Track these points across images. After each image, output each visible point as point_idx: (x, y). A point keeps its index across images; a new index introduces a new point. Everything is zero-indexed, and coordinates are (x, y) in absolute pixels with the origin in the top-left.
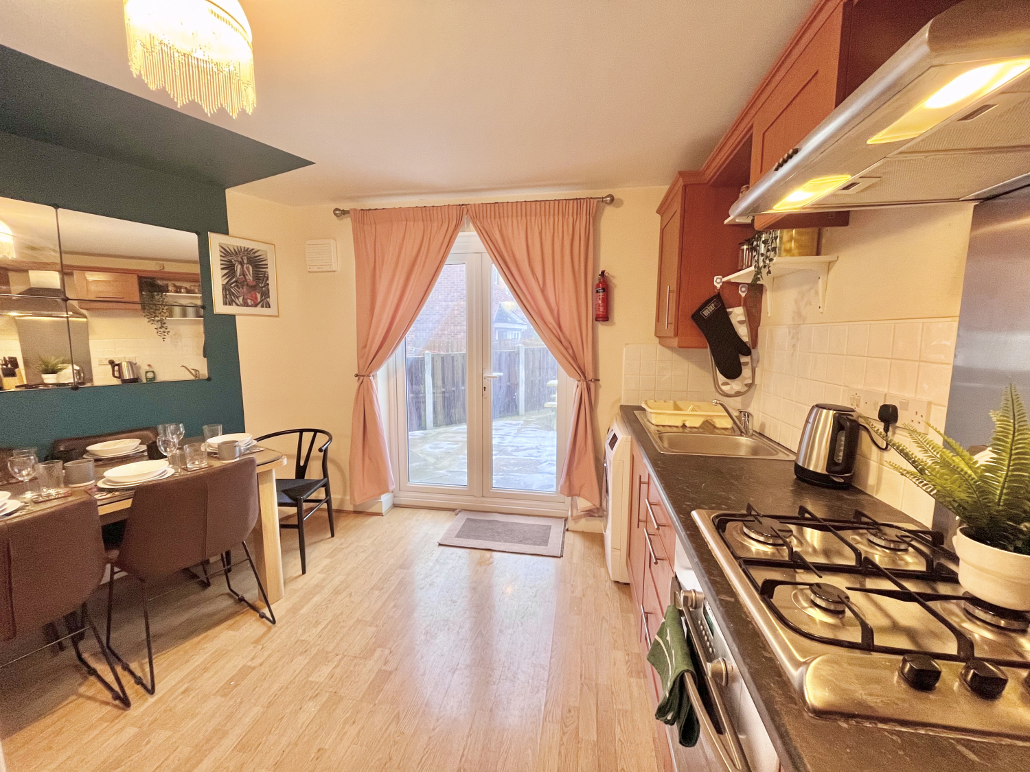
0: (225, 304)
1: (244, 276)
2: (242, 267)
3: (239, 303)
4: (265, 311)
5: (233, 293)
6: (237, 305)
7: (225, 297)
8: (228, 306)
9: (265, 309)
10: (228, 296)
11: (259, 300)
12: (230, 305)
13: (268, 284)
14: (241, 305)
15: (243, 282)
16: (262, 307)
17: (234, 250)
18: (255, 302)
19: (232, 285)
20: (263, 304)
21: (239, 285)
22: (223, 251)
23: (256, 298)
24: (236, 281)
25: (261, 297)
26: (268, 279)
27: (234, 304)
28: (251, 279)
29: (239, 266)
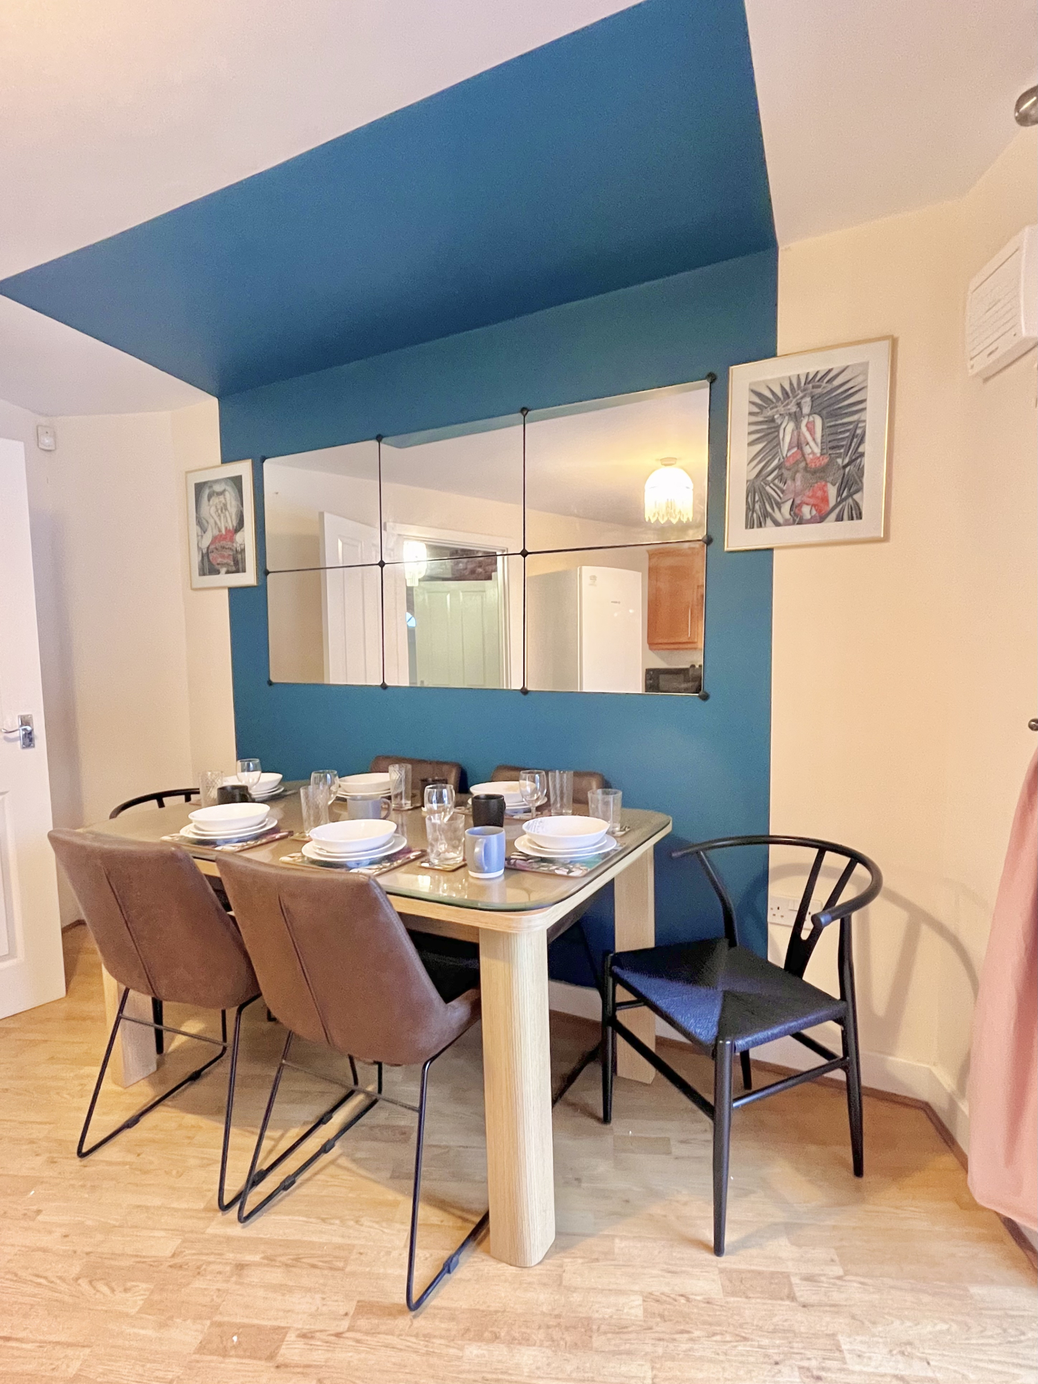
0: (750, 524)
1: (799, 446)
2: (798, 427)
3: (780, 520)
4: (847, 529)
5: (770, 497)
6: (777, 524)
7: (750, 509)
8: (756, 530)
9: (846, 523)
10: (757, 507)
11: (832, 502)
12: (760, 526)
13: (862, 455)
14: (787, 523)
15: (797, 463)
16: (840, 518)
17: (783, 388)
18: (819, 511)
19: (770, 478)
20: (842, 511)
21: (786, 474)
22: (757, 400)
23: (825, 499)
24: (779, 467)
25: (839, 494)
26: (862, 441)
27: (769, 521)
28: (817, 451)
29: (791, 426)
